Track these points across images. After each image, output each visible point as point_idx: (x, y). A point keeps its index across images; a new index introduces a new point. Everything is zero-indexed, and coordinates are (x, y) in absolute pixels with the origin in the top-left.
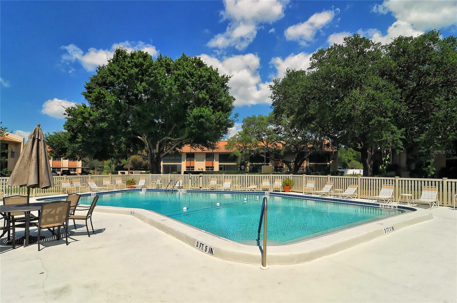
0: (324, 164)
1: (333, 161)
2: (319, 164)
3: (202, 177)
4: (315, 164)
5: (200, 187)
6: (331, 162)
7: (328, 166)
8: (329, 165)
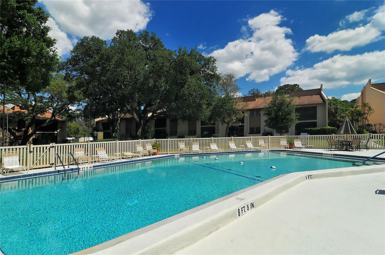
0: (51, 132)
1: (61, 130)
2: (46, 132)
3: (54, 148)
4: (41, 133)
5: (51, 163)
6: (58, 131)
7: (56, 135)
8: (57, 133)
